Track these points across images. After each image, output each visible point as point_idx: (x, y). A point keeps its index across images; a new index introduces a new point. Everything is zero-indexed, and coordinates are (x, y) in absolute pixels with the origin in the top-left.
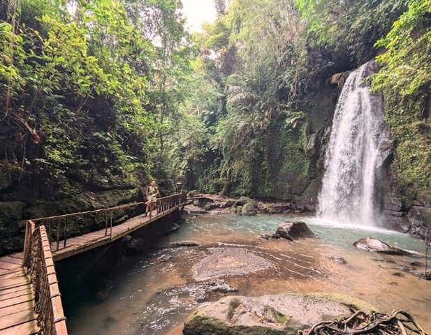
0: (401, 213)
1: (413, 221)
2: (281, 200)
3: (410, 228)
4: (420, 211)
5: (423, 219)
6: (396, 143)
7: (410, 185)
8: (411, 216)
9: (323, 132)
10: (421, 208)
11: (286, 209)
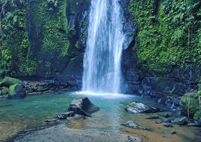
0: (138, 82)
1: (145, 87)
2: (44, 79)
3: (144, 91)
4: (150, 80)
5: (152, 85)
6: (137, 31)
7: (145, 62)
8: (143, 84)
9: (81, 16)
10: (151, 78)
11: (51, 87)
